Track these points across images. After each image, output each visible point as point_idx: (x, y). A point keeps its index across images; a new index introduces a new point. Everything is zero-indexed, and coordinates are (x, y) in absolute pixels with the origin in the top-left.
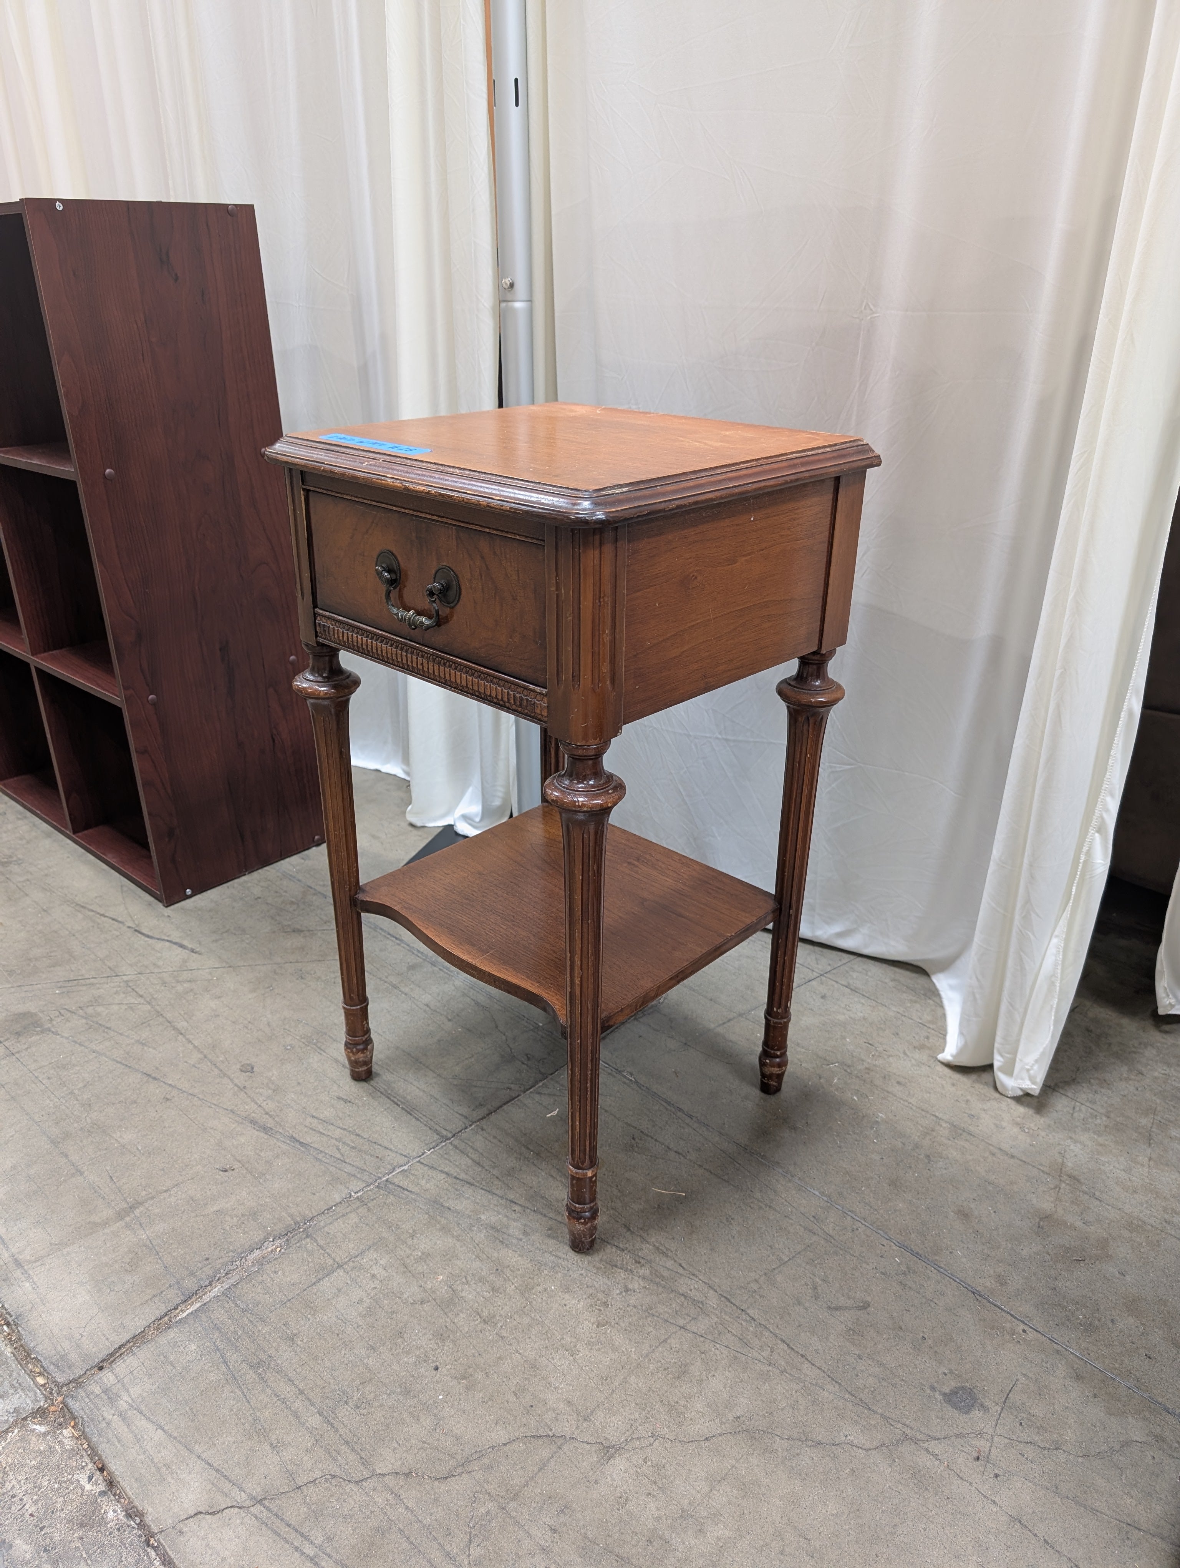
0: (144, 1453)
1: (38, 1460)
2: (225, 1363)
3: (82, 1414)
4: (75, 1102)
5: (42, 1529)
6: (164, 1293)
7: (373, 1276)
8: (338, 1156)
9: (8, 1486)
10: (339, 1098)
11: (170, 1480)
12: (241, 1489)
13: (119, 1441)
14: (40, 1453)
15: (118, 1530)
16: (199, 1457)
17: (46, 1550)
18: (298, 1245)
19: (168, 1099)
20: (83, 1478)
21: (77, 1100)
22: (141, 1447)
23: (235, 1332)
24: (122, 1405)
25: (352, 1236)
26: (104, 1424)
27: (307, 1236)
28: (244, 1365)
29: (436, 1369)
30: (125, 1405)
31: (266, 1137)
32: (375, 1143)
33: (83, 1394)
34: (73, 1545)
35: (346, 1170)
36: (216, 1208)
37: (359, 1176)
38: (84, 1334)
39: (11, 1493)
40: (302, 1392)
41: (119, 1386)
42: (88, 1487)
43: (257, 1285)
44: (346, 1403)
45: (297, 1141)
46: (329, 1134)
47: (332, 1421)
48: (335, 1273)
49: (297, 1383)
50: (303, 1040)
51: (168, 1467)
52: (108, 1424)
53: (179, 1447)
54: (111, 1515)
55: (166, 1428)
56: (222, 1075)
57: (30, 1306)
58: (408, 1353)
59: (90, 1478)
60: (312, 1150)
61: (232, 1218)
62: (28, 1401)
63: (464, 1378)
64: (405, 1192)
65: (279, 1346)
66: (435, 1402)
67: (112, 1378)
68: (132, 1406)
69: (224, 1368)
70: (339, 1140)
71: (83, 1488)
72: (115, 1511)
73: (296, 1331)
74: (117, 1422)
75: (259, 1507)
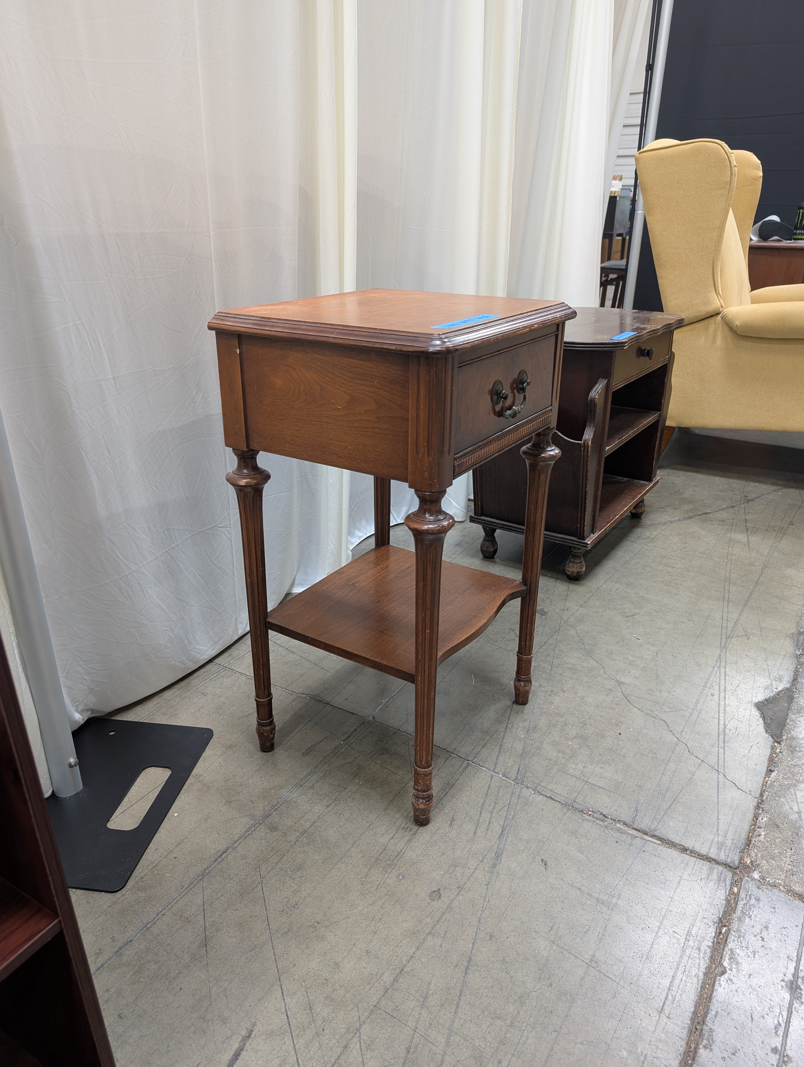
0: (733, 819)
1: (771, 860)
2: (670, 807)
3: (738, 853)
4: (522, 1013)
5: (793, 841)
6: (651, 852)
7: (584, 767)
8: (506, 808)
9: (790, 867)
10: (451, 825)
11: (735, 804)
12: (718, 778)
13: (736, 831)
14: (767, 862)
15: (768, 812)
16: (718, 798)
17: (798, 835)
18: (583, 804)
19: (491, 936)
20: (762, 838)
21: (519, 1012)
22: (732, 821)
23: (652, 810)
24: (721, 839)
25: (564, 783)
26: (735, 841)
27: (575, 802)
28: (665, 799)
29: (620, 734)
30: (720, 838)
31: (505, 852)
32: (487, 794)
33: (729, 859)
34: (787, 826)
35: (516, 801)
36: (579, 854)
37: (518, 793)
38: (700, 879)
39: (792, 864)
40: (663, 774)
41: (713, 845)
42: (763, 833)
43: (619, 812)
44: (656, 757)
45: (502, 834)
46: (488, 819)
47: (668, 760)
48: (592, 782)
49: (660, 777)
50: (389, 871)
51: (731, 808)
52: (733, 840)
53: (720, 807)
54: (765, 819)
55: (716, 816)
56: (449, 910)
57: (704, 920)
58: (618, 745)
59: (760, 835)
60: (506, 823)
61: (582, 842)
62: (750, 885)
63: (617, 725)
64: (520, 770)
65: (647, 790)
66: (635, 731)
67: (712, 851)
68: (718, 834)
69: (673, 806)
70: (492, 813)
71: (765, 835)
72: (762, 819)
73: (635, 786)
74: (730, 836)
75: (719, 770)
